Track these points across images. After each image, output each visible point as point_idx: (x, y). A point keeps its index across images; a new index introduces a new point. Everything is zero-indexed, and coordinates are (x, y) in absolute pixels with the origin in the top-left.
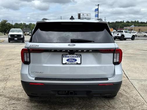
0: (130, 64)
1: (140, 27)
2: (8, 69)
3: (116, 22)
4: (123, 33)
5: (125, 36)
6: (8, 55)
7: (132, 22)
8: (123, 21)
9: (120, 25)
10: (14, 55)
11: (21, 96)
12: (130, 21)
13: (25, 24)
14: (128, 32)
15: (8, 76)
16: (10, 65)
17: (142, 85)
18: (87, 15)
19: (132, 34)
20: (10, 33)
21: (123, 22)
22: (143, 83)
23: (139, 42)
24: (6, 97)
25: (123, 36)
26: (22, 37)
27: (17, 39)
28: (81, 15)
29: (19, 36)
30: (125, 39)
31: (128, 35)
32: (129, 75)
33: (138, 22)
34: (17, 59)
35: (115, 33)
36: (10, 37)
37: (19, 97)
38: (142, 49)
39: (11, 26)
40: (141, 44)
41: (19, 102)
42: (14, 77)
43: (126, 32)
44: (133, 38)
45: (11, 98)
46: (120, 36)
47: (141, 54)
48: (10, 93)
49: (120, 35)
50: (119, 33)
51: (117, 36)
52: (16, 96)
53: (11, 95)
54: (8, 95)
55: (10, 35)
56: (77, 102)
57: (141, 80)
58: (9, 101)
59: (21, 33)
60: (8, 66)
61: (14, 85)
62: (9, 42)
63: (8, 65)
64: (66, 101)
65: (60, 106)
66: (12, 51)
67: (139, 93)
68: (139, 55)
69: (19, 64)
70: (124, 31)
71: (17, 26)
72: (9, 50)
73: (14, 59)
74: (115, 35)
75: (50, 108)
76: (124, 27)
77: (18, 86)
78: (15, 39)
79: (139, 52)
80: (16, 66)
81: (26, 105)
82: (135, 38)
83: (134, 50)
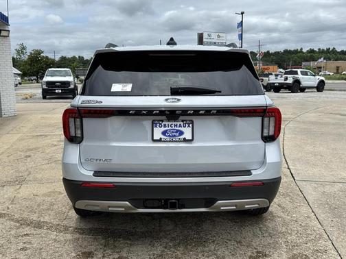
0: (304, 146)
1: (339, 63)
2: (29, 156)
3: (286, 52)
4: (297, 76)
5: (302, 83)
6: (36, 127)
7: (321, 52)
8: (302, 49)
9: (293, 58)
10: (49, 126)
11: (46, 218)
12: (316, 49)
13: (81, 58)
14: (309, 74)
15: (27, 173)
16: (36, 149)
17: (324, 193)
18: (219, 36)
19: (317, 77)
20: (47, 79)
21: (300, 52)
22: (327, 189)
23: (333, 96)
24: (12, 220)
25: (297, 82)
26: (72, 86)
27: (60, 91)
28: (205, 36)
29: (65, 84)
30: (303, 90)
31: (308, 80)
32: (298, 170)
33: (334, 51)
34: (54, 135)
35: (279, 76)
36: (45, 87)
37: (42, 220)
38: (337, 112)
39: (51, 64)
40: (337, 99)
41: (38, 231)
42: (39, 176)
43: (304, 74)
44: (320, 87)
45: (23, 222)
47: (333, 124)
48: (24, 211)
49: (290, 81)
50: (288, 76)
51: (283, 82)
52: (34, 217)
53: (25, 215)
54: (17, 216)
55: (46, 82)
56: (168, 233)
57: (324, 183)
58: (18, 228)
59: (70, 79)
60: (32, 150)
61: (35, 192)
62: (44, 98)
63: (31, 147)
64: (144, 229)
65: (129, 242)
67: (313, 212)
68: (327, 124)
69: (55, 145)
70: (299, 71)
71: (64, 62)
72: (41, 116)
73: (46, 136)
74: (281, 80)
75: (105, 246)
76: (303, 63)
77: (44, 195)
78: (57, 91)
79: (329, 119)
80: (47, 152)
81: (54, 237)
82: (325, 87)
83: (320, 114)
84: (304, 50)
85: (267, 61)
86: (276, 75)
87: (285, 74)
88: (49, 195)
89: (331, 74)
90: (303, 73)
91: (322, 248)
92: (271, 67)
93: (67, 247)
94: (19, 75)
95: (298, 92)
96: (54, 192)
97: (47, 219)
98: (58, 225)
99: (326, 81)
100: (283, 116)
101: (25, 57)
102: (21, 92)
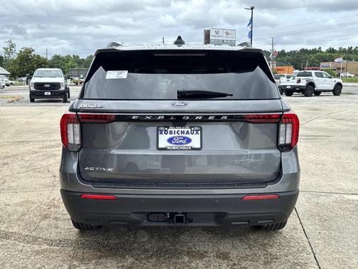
2: (7, 164)
3: (303, 51)
4: (310, 78)
5: (317, 86)
6: (19, 132)
7: (342, 51)
8: (320, 48)
9: (310, 58)
10: (33, 131)
12: (337, 48)
13: (76, 58)
14: (324, 76)
16: (14, 156)
17: (317, 204)
18: (227, 34)
19: (334, 79)
20: (35, 80)
21: (318, 52)
23: (350, 100)
25: (311, 84)
26: (63, 88)
27: (50, 94)
28: (212, 33)
29: (54, 86)
30: (318, 93)
31: (324, 83)
33: (356, 50)
35: (292, 78)
36: (33, 89)
37: (11, 230)
39: (42, 63)
41: (5, 242)
42: (13, 185)
44: (337, 90)
46: (304, 85)
47: (344, 131)
49: (303, 83)
50: (301, 78)
51: (296, 84)
52: (3, 228)
55: (35, 84)
57: (319, 194)
59: (60, 80)
60: (10, 157)
61: (7, 201)
62: (32, 101)
63: (9, 154)
66: (32, 122)
67: (301, 223)
68: (339, 131)
69: (37, 152)
70: (313, 72)
71: (57, 62)
73: (28, 142)
74: (292, 82)
75: (73, 258)
76: (322, 64)
77: (17, 205)
78: (46, 93)
79: (340, 126)
80: (27, 159)
81: (20, 248)
82: (343, 91)
83: (332, 120)
84: (324, 50)
85: (282, 61)
86: (288, 77)
87: (298, 76)
88: (21, 204)
89: (352, 76)
90: (317, 75)
91: (302, 261)
92: (286, 68)
93: (32, 258)
94: (6, 75)
95: (312, 96)
96: (27, 202)
97: (16, 229)
98: (27, 236)
99: (343, 84)
100: (300, 122)
101: (14, 56)
102: (8, 94)
